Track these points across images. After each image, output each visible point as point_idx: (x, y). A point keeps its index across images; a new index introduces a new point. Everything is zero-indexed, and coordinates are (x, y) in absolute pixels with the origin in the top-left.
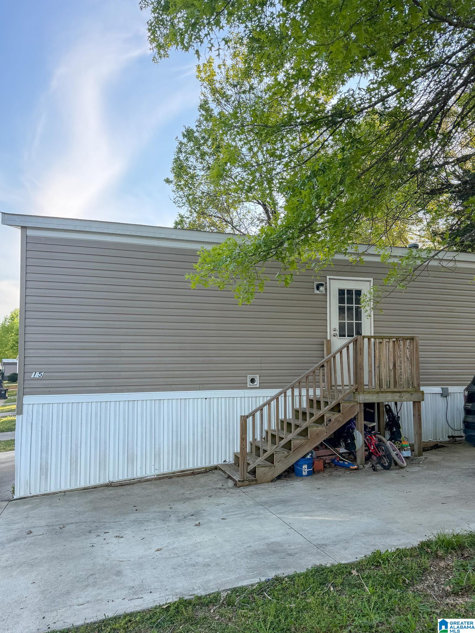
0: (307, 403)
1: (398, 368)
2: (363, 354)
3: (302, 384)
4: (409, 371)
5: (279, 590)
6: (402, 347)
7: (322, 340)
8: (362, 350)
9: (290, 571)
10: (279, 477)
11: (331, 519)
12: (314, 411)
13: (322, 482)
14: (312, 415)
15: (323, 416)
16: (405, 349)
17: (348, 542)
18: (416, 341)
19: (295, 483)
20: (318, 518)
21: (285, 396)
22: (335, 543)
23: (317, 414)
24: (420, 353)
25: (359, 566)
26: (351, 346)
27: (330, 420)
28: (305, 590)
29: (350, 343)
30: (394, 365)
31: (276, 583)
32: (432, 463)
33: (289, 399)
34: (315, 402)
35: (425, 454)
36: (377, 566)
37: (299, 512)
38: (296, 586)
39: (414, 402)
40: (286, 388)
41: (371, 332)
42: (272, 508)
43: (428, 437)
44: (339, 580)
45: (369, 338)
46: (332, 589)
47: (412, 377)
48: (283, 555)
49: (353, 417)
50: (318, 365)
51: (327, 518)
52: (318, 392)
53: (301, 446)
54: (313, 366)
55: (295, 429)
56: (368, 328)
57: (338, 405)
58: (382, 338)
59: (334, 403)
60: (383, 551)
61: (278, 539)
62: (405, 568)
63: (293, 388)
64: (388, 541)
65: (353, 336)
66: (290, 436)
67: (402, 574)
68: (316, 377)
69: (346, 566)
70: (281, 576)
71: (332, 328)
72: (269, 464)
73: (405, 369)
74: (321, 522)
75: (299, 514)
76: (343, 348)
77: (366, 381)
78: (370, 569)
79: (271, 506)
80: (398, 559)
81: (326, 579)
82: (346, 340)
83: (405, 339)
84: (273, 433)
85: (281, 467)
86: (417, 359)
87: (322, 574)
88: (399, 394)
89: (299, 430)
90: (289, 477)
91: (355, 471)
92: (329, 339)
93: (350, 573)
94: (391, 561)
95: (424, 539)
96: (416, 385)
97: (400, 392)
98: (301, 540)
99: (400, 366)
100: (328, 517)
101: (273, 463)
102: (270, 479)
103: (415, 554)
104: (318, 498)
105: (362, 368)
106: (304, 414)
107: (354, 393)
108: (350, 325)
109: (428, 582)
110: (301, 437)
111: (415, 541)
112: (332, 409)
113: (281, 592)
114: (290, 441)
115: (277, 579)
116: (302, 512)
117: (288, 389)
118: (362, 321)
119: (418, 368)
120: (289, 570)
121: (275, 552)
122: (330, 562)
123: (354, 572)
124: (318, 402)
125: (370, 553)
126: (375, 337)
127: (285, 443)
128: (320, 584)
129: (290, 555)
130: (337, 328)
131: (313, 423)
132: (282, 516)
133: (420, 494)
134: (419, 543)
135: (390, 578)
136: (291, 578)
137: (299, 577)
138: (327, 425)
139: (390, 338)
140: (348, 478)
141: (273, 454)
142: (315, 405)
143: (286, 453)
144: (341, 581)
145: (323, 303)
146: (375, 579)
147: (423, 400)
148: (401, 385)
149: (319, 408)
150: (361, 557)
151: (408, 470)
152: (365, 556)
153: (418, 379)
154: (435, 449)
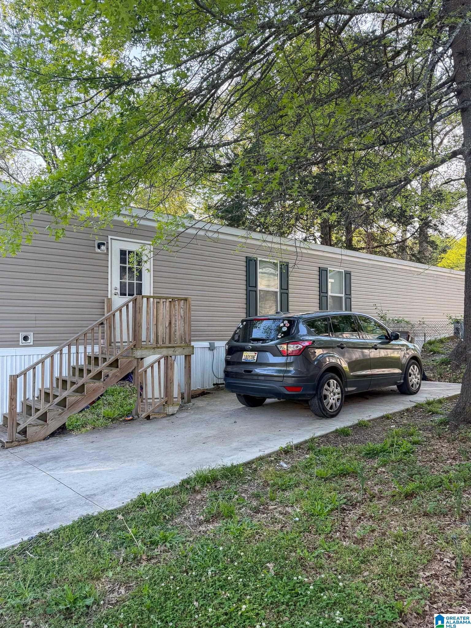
0: (85, 360)
1: (173, 325)
2: (142, 312)
3: (80, 341)
4: (182, 328)
5: (43, 546)
6: (177, 307)
7: (103, 298)
8: (141, 309)
9: (56, 526)
10: (53, 435)
11: (102, 469)
12: (92, 367)
13: (97, 435)
14: (89, 371)
15: (101, 372)
16: (179, 309)
17: (116, 490)
18: (189, 302)
19: (68, 439)
20: (89, 470)
21: (61, 354)
22: (104, 492)
23: (95, 370)
24: (192, 312)
25: (125, 510)
26: (131, 305)
27: (108, 376)
28: (70, 541)
29: (129, 302)
30: (170, 323)
31: (41, 540)
32: (198, 408)
33: (65, 358)
34: (92, 359)
35: (193, 401)
36: (142, 508)
37: (70, 467)
38: (61, 539)
39: (186, 356)
40: (62, 345)
41: (150, 293)
42: (43, 466)
43: (196, 385)
44: (105, 526)
45: (148, 298)
46: (97, 536)
47: (185, 334)
48: (49, 511)
49: (130, 371)
50: (97, 322)
51: (98, 470)
52: (97, 349)
53: (77, 402)
54: (92, 324)
55: (71, 386)
56: (148, 289)
57: (117, 361)
58: (160, 298)
59: (112, 359)
60: (148, 493)
61: (46, 496)
62: (167, 506)
63: (69, 346)
64: (153, 483)
65: (133, 295)
66: (65, 394)
67: (163, 511)
68: (95, 335)
69: (112, 512)
70: (46, 532)
71: (113, 287)
72: (41, 422)
73: (179, 327)
74: (91, 473)
75: (70, 468)
76: (123, 306)
77: (144, 338)
78: (134, 511)
79: (41, 464)
80: (161, 499)
81: (92, 527)
82: (127, 298)
83: (180, 300)
84: (48, 391)
85: (53, 425)
86: (190, 318)
87: (88, 523)
88: (173, 349)
89: (75, 387)
90: (63, 434)
91: (129, 422)
92: (109, 297)
93: (116, 518)
94: (155, 501)
95: (185, 477)
96: (187, 341)
97: (173, 347)
98: (70, 493)
99: (175, 324)
100: (99, 468)
101: (46, 421)
102: (42, 438)
103: (176, 492)
104: (91, 451)
105: (140, 326)
106: (81, 370)
107: (132, 349)
108: (131, 285)
109: (185, 515)
110: (77, 394)
111: (177, 480)
112: (111, 365)
113: (44, 548)
114: (65, 398)
115: (42, 536)
116: (74, 466)
117: (64, 346)
118: (143, 282)
119: (190, 326)
120: (55, 524)
121: (41, 509)
122: (98, 510)
123: (120, 517)
124: (96, 359)
125: (136, 497)
126: (154, 297)
127: (60, 400)
128: (86, 533)
129: (58, 509)
130: (119, 287)
131: (91, 379)
132: (52, 472)
133: (186, 437)
134: (180, 481)
135: (152, 517)
136: (56, 532)
137: (64, 530)
138: (104, 380)
139: (166, 298)
140: (122, 429)
141: (46, 413)
142: (93, 362)
143: (60, 410)
144: (106, 527)
145: (104, 262)
146: (139, 520)
147: (193, 354)
148: (175, 341)
149: (97, 364)
150: (127, 501)
151: (177, 416)
152: (132, 500)
153: (190, 335)
154: (202, 395)
